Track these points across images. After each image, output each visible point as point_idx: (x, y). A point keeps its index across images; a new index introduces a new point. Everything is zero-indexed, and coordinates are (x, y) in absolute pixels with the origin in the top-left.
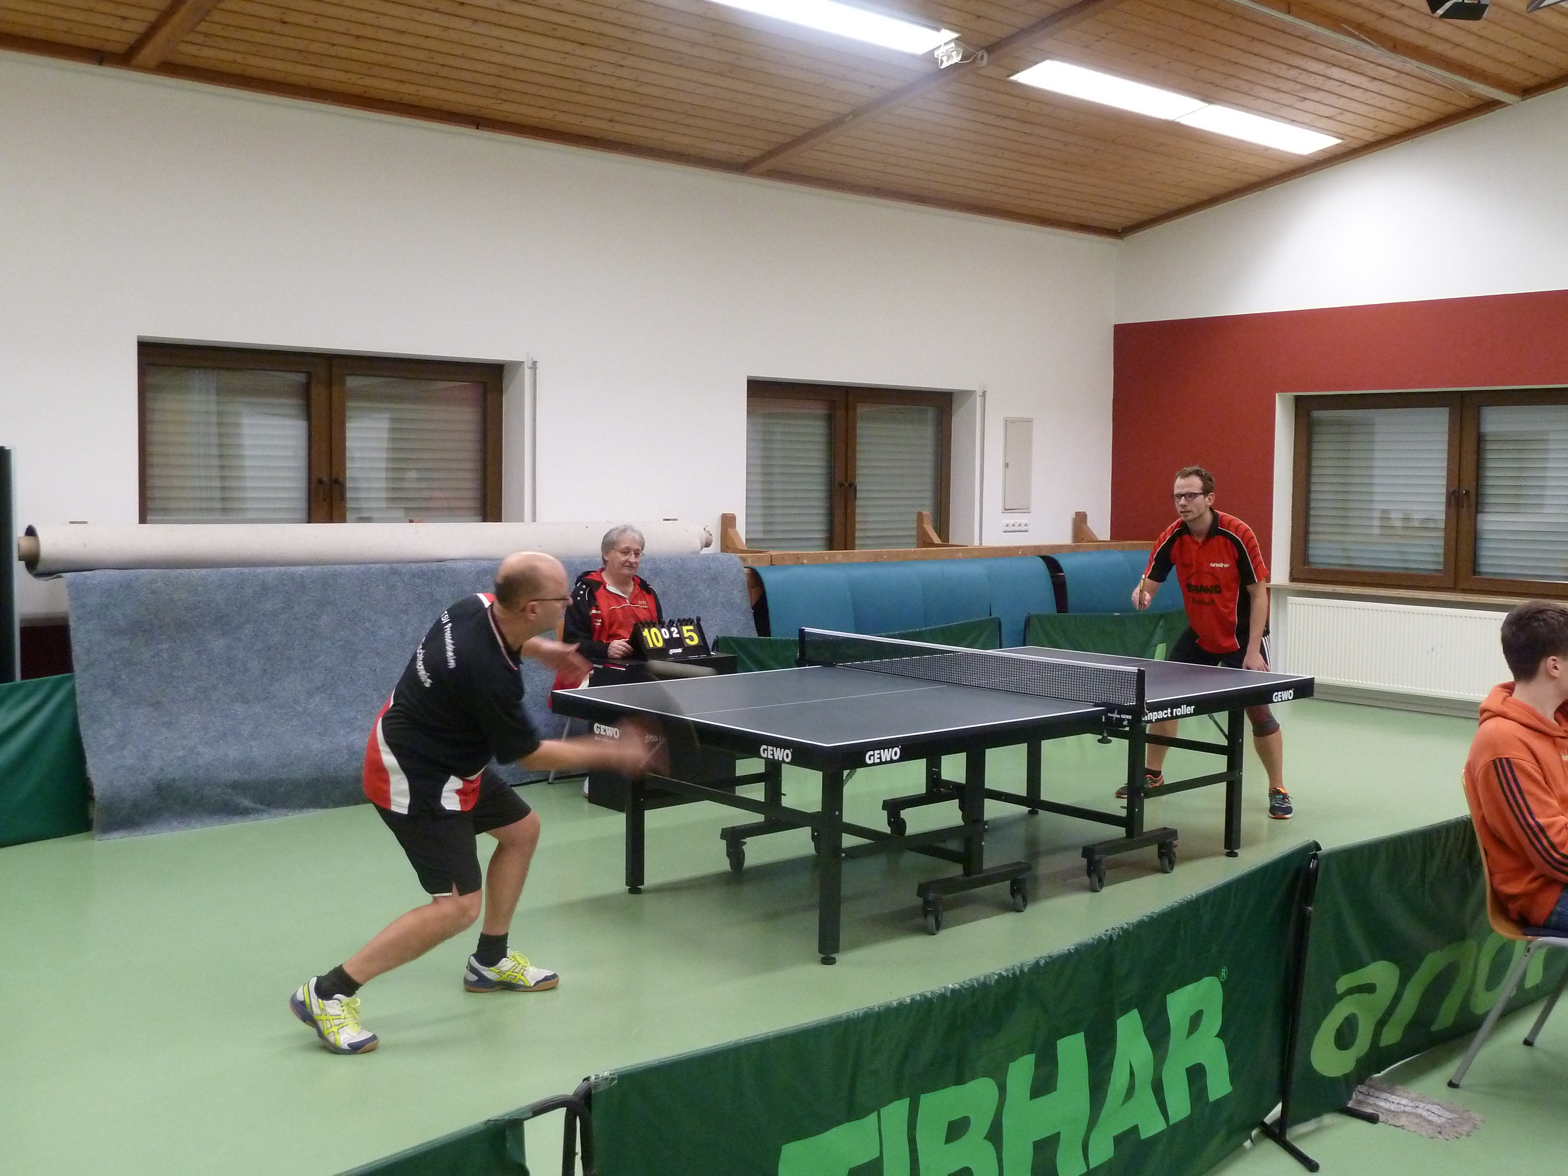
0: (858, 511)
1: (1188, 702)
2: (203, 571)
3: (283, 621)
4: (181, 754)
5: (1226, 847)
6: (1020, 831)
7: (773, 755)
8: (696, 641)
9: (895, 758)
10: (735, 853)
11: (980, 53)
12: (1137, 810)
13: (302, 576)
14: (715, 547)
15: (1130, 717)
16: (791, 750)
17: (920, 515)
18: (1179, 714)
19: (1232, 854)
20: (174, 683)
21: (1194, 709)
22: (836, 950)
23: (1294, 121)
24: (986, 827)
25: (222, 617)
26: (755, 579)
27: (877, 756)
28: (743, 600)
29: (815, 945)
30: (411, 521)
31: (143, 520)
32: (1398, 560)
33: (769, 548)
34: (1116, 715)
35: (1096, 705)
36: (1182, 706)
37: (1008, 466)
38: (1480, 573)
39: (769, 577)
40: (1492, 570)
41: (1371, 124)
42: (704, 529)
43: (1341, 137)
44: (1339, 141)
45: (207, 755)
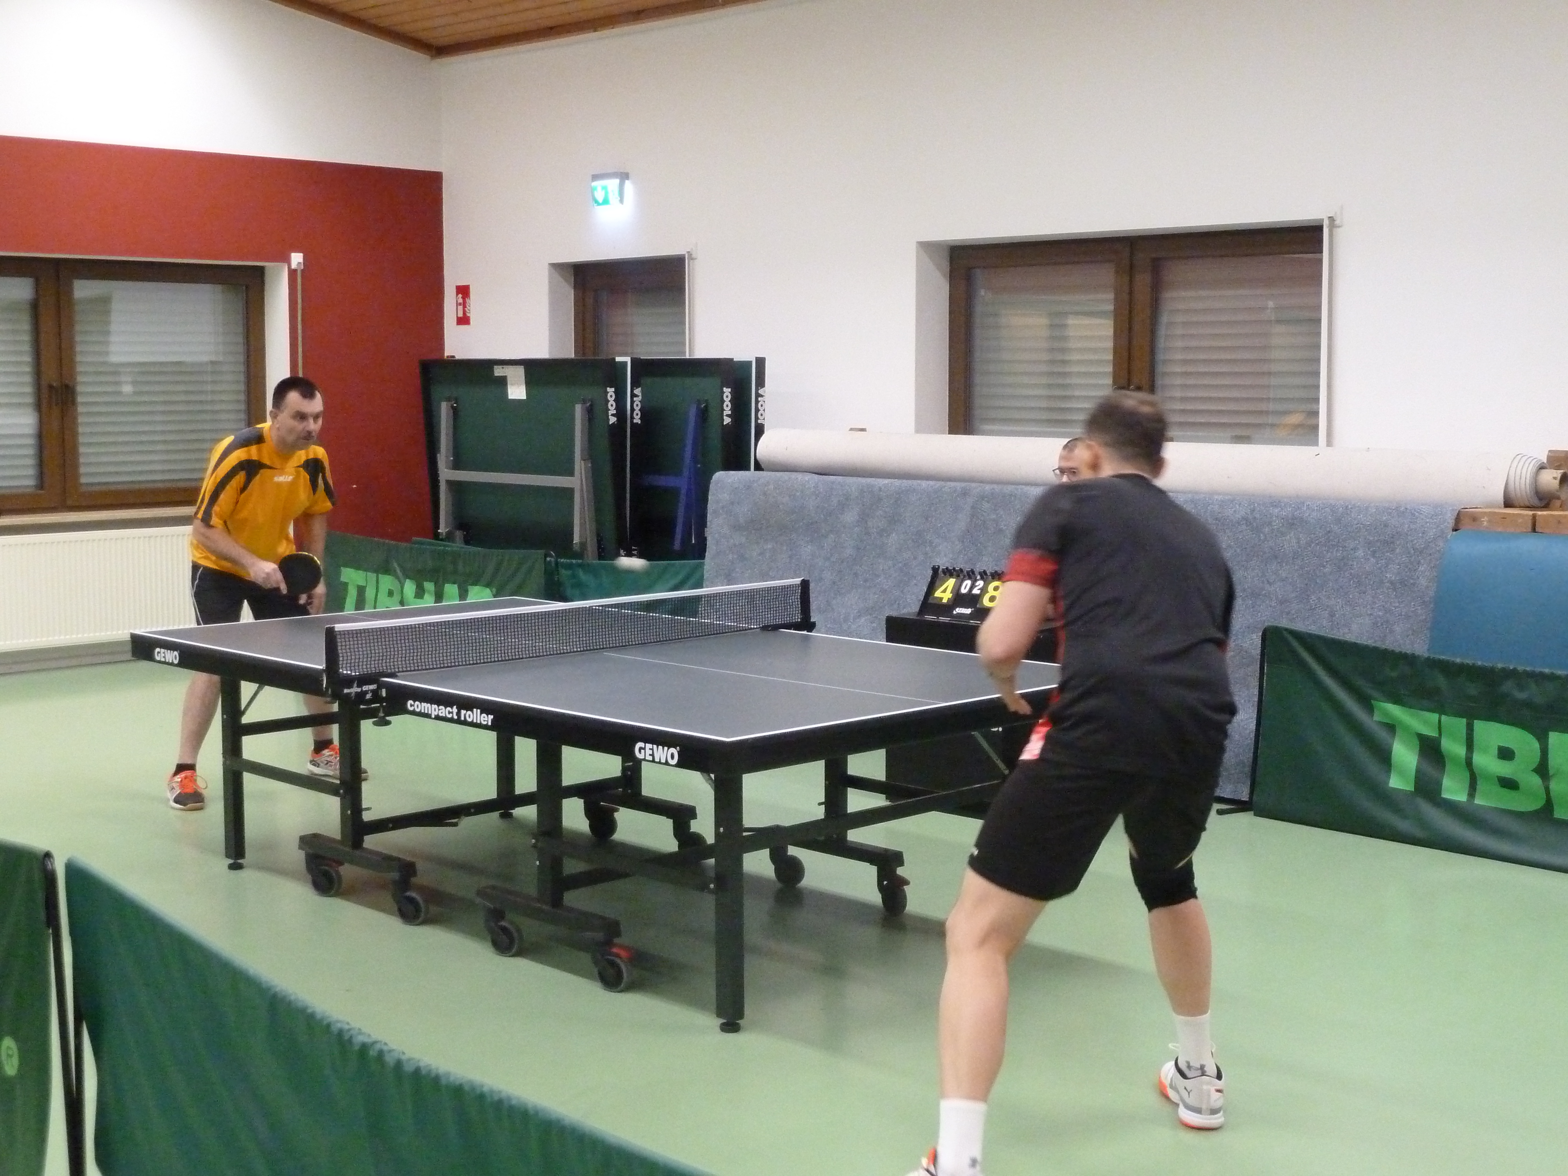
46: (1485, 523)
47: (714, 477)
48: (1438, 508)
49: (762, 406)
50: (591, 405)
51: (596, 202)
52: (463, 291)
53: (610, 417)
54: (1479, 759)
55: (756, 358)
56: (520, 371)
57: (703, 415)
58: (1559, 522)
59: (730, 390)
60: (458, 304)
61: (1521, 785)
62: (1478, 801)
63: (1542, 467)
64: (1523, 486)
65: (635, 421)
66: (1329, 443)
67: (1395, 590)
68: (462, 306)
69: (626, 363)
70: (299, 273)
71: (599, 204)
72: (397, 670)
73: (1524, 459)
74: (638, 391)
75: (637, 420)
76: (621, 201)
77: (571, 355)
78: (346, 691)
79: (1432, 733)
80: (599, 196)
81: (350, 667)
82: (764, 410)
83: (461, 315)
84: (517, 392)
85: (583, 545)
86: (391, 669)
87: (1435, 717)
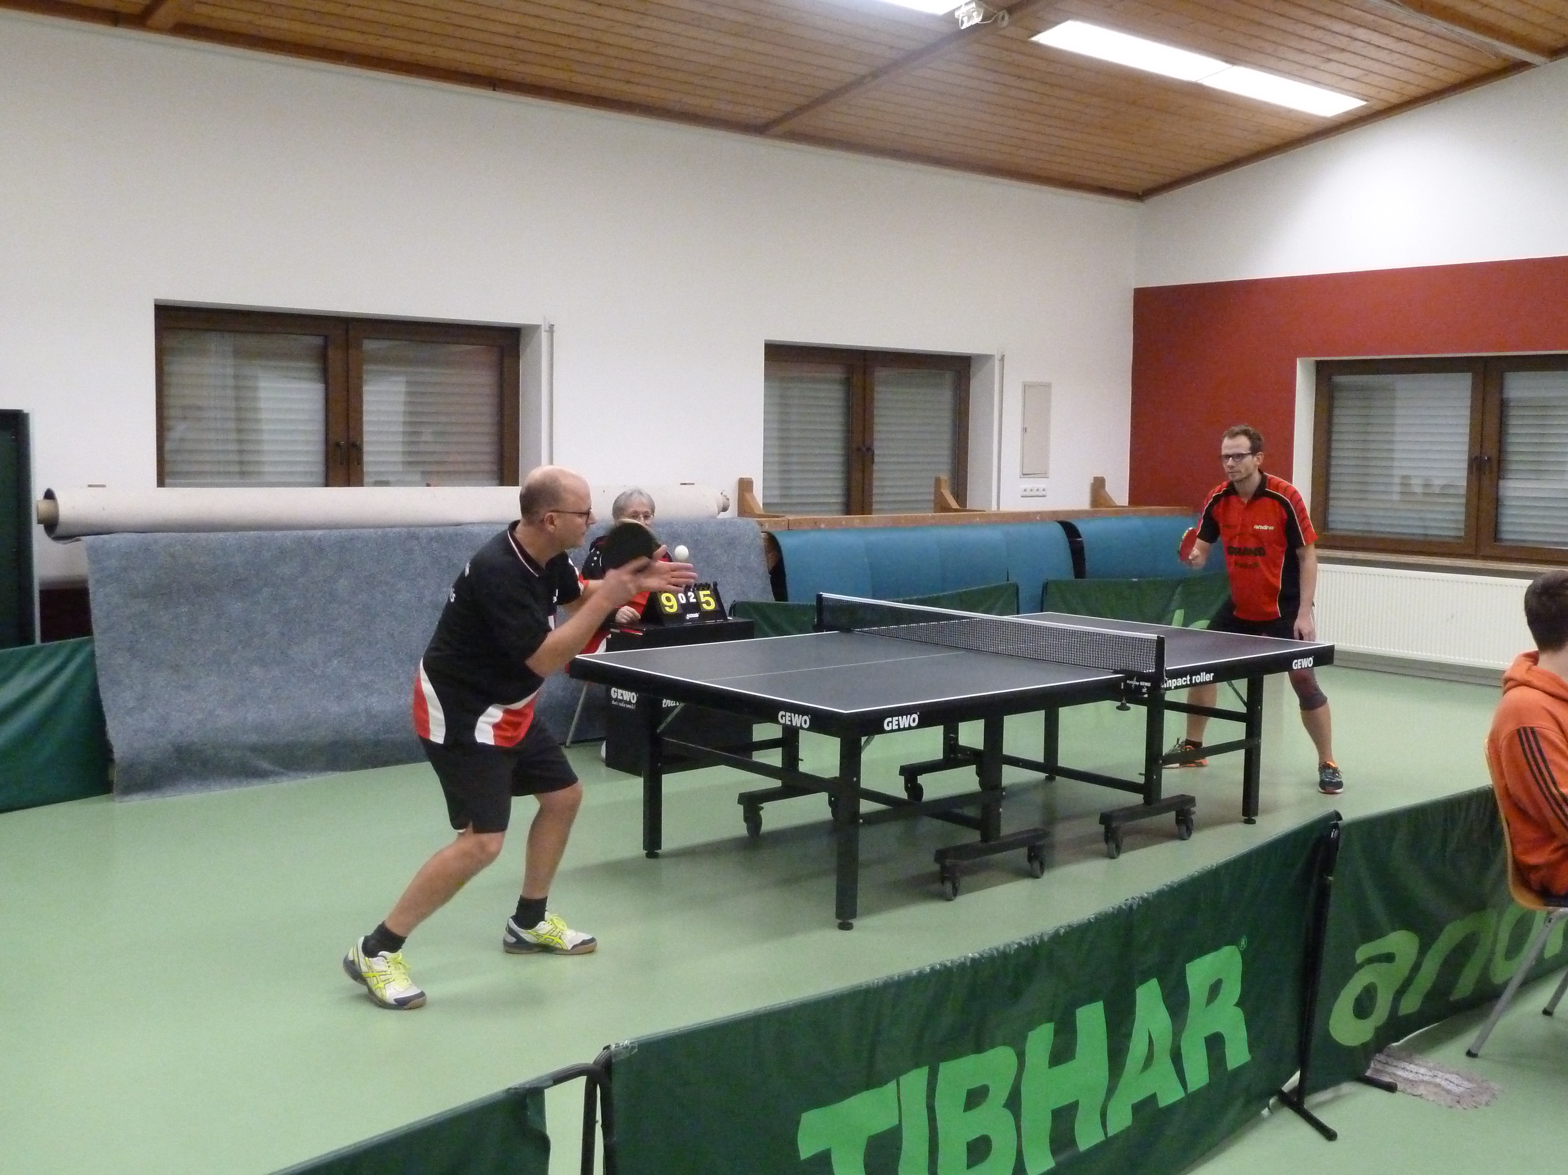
0: (875, 475)
1: (1207, 669)
2: (221, 535)
3: (301, 585)
4: (200, 717)
5: (1244, 815)
6: (1038, 797)
7: (791, 721)
8: (713, 606)
9: (913, 725)
10: (752, 816)
11: (1001, 14)
12: (1155, 777)
13: (320, 540)
14: (732, 512)
15: (1149, 684)
16: (810, 716)
17: (938, 481)
18: (1198, 681)
19: (1250, 821)
20: (193, 647)
21: (1213, 676)
22: (854, 915)
23: (1319, 82)
24: (1004, 793)
25: (240, 580)
26: (772, 543)
27: (895, 723)
28: (760, 565)
29: (832, 910)
30: (428, 485)
31: (161, 483)
32: (1418, 527)
33: (784, 512)
34: (1134, 683)
35: (1116, 672)
36: (1202, 673)
37: (1026, 431)
38: (1500, 540)
39: (786, 542)
40: (1514, 537)
41: (1395, 85)
42: (722, 494)
43: (1366, 98)
44: (1363, 103)
45: (226, 718)
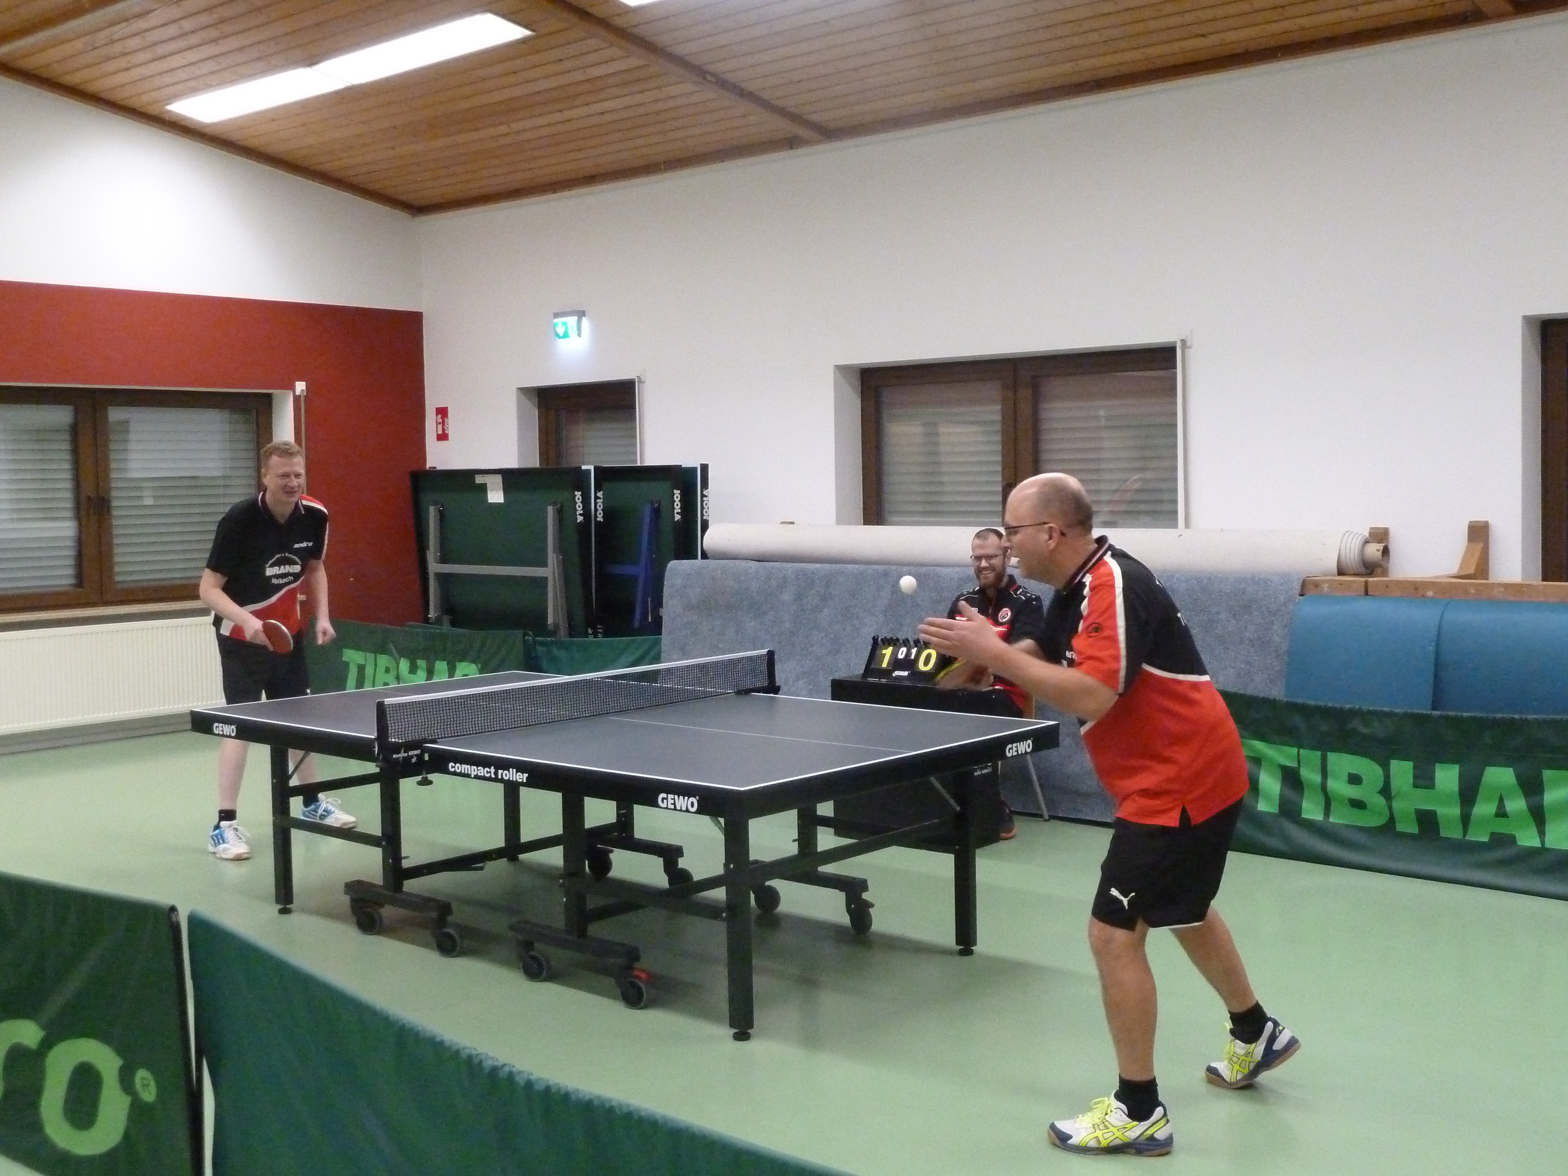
1: (520, 767)
9: (232, 734)
21: (527, 778)
27: (221, 728)
36: (511, 769)
46: (1326, 589)
47: (669, 565)
48: (1286, 577)
49: (706, 504)
50: (561, 507)
51: (558, 335)
52: (442, 412)
53: (578, 516)
54: (1332, 784)
55: (701, 464)
56: (499, 479)
57: (657, 513)
58: (1387, 586)
59: (679, 492)
60: (438, 423)
61: (1368, 807)
62: (1331, 820)
63: (1367, 542)
64: (1352, 557)
65: (598, 519)
66: (1187, 526)
67: (1253, 646)
68: (441, 425)
69: (589, 471)
70: (302, 399)
71: (560, 338)
72: (437, 737)
73: (1352, 535)
74: (600, 494)
75: (600, 518)
76: (579, 335)
77: (537, 465)
78: (394, 756)
79: (1294, 764)
80: (560, 331)
81: (398, 735)
82: (708, 508)
83: (440, 432)
84: (496, 496)
85: (556, 625)
86: (432, 736)
87: (1295, 750)
